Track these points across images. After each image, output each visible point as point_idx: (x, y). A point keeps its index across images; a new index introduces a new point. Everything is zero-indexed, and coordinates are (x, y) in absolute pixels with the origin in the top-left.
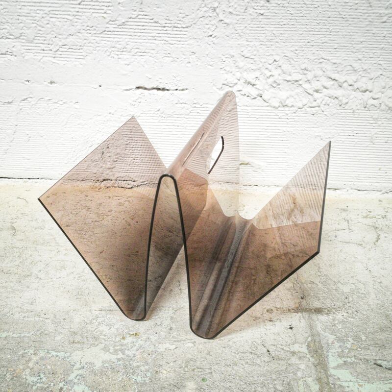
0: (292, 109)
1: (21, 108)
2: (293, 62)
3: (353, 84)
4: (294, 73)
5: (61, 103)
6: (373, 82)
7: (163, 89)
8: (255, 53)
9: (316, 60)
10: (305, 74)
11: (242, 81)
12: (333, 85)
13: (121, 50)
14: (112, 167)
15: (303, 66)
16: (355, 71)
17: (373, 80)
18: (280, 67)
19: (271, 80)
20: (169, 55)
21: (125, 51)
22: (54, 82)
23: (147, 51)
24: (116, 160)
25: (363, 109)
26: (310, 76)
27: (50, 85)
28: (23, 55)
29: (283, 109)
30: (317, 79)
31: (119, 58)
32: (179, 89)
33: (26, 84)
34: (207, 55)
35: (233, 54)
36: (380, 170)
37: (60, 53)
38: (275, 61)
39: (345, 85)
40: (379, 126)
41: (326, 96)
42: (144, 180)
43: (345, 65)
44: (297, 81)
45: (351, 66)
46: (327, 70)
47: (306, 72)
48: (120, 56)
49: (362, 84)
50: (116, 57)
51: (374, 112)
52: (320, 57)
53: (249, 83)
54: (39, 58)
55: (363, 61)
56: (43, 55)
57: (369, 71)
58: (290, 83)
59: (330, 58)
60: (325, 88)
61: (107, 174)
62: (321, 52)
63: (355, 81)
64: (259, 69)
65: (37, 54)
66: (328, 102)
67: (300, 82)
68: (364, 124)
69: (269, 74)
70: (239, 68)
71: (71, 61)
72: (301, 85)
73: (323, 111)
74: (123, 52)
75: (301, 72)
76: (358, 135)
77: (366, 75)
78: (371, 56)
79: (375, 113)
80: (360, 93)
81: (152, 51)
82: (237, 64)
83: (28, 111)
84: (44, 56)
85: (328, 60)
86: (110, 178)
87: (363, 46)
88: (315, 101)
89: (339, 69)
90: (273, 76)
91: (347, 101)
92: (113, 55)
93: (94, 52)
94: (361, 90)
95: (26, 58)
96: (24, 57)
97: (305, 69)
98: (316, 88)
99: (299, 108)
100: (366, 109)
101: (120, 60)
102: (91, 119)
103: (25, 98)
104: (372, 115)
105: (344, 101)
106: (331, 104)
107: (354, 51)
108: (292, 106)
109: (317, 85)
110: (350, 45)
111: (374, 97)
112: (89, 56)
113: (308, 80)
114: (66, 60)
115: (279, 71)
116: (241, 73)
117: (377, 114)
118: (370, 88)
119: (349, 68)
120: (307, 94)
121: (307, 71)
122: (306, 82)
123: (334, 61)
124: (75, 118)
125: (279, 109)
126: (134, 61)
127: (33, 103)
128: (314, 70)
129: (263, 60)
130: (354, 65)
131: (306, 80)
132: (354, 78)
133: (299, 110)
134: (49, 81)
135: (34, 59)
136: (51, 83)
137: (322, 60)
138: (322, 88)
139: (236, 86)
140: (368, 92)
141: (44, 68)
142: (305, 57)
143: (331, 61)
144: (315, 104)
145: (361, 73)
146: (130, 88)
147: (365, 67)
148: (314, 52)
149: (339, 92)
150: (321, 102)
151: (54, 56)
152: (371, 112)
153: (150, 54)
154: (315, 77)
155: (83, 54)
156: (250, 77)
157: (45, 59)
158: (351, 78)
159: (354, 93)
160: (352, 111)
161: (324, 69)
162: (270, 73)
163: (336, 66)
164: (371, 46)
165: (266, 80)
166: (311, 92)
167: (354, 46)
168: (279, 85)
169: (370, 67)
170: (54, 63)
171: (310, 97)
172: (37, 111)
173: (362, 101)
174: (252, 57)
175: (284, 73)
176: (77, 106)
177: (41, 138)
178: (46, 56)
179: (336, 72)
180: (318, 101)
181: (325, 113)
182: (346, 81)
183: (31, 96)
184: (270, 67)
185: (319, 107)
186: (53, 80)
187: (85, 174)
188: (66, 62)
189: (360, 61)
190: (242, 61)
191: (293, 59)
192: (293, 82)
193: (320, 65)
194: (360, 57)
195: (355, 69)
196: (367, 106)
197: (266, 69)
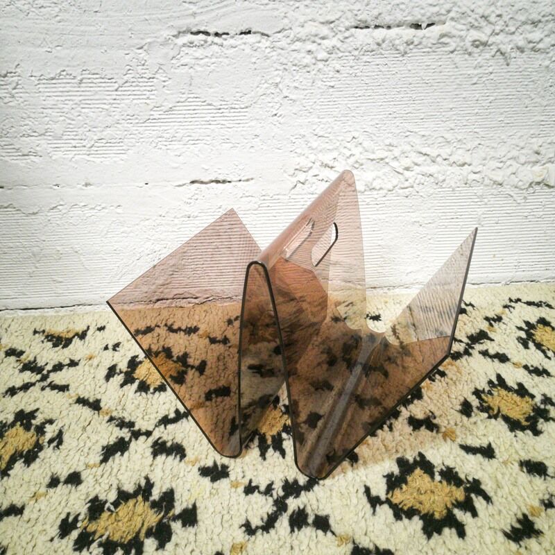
0: (381, 192)
1: (49, 218)
2: (375, 138)
3: (448, 157)
4: (378, 150)
5: (99, 208)
6: (471, 154)
7: (224, 182)
8: (329, 130)
9: (401, 134)
10: (391, 151)
11: (318, 164)
12: (425, 161)
13: (170, 140)
14: (167, 282)
15: (387, 142)
16: (448, 142)
17: (470, 152)
18: (360, 144)
19: (352, 160)
20: (228, 141)
21: (175, 141)
22: (90, 185)
23: (201, 138)
24: (171, 273)
25: (464, 185)
26: (397, 152)
27: (84, 188)
28: (50, 155)
29: (370, 193)
30: (406, 155)
31: (167, 149)
32: (243, 179)
33: (54, 189)
34: (273, 137)
35: (303, 133)
36: (494, 257)
37: (97, 149)
38: (354, 137)
39: (439, 159)
40: (486, 204)
41: (418, 174)
42: (208, 296)
43: (436, 136)
44: (382, 159)
45: (443, 137)
46: (416, 145)
47: (391, 148)
48: (169, 147)
49: (459, 156)
50: (163, 147)
51: (477, 188)
52: (406, 129)
53: (326, 166)
54: (71, 156)
55: (456, 131)
56: (75, 152)
57: (464, 141)
58: (374, 162)
59: (417, 130)
60: (416, 164)
61: (162, 292)
62: (406, 125)
63: (450, 153)
64: (336, 149)
65: (67, 153)
66: (422, 181)
67: (387, 160)
68: (468, 204)
69: (348, 153)
70: (313, 149)
71: (109, 157)
72: (387, 163)
73: (418, 192)
74: (171, 141)
75: (386, 148)
76: (463, 217)
77: (461, 146)
78: (465, 124)
79: (479, 190)
80: (458, 168)
81: (208, 138)
82: (309, 145)
83: (58, 222)
84: (75, 154)
85: (416, 133)
86: (165, 297)
87: (454, 113)
88: (407, 180)
89: (430, 142)
90: (354, 155)
91: (443, 177)
92: (161, 146)
93: (137, 144)
94: (458, 163)
95: (53, 158)
96: (51, 157)
97: (390, 145)
98: (407, 166)
99: (390, 191)
100: (467, 185)
101: (169, 151)
102: (137, 224)
103: (55, 206)
104: (475, 191)
105: (441, 178)
106: (425, 183)
107: (444, 120)
108: (381, 189)
109: (406, 162)
110: (439, 113)
111: (474, 171)
112: (131, 149)
113: (396, 158)
114: (103, 157)
115: (360, 149)
116: (315, 155)
117: (481, 191)
118: (468, 161)
119: (441, 139)
120: (396, 173)
121: (393, 146)
122: (393, 159)
123: (423, 133)
124: (118, 225)
125: (366, 193)
126: (186, 151)
127: (64, 211)
128: (400, 145)
129: (340, 138)
130: (447, 136)
131: (393, 157)
132: (449, 151)
133: (390, 192)
134: (84, 184)
135: (64, 158)
136: (86, 185)
137: (408, 133)
138: (413, 165)
139: (311, 170)
140: (466, 166)
141: (76, 168)
142: (388, 131)
143: (419, 133)
144: (407, 184)
145: (455, 145)
146: (184, 183)
147: (459, 138)
148: (398, 124)
149: (433, 169)
150: (414, 182)
151: (88, 153)
152: (473, 188)
153: (204, 142)
154: (403, 153)
155: (123, 148)
156: (327, 158)
157: (77, 157)
158: (445, 152)
159: (450, 168)
160: (451, 189)
161: (411, 143)
162: (350, 153)
163: (425, 138)
164: (463, 112)
165: (346, 160)
166: (401, 171)
167: (443, 114)
168: (362, 165)
169: (465, 137)
170: (88, 161)
171: (400, 176)
172: (71, 221)
173: (461, 177)
174: (326, 135)
175: (366, 151)
176: (119, 210)
177: (75, 254)
178: (79, 154)
179: (426, 145)
180: (410, 181)
181: (421, 194)
182: (439, 155)
183: (61, 203)
184: (348, 145)
185: (412, 187)
186: (88, 182)
187: (134, 294)
188: (103, 159)
189: (452, 131)
190: (316, 141)
191: (375, 135)
192: (378, 161)
193: (406, 139)
194: (452, 126)
195: (448, 140)
196: (468, 182)
197: (345, 147)
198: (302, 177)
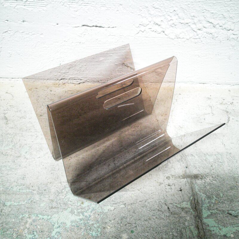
0: (183, 39)
1: (3, 37)
2: (186, 11)
3: (222, 25)
4: (186, 18)
5: (31, 34)
6: (235, 25)
7: (100, 27)
8: (162, 5)
9: (201, 11)
10: (193, 19)
11: (152, 22)
12: (210, 26)
13: (71, 2)
14: (66, 72)
15: (192, 14)
16: (225, 18)
17: (235, 24)
18: (177, 14)
19: (171, 22)
20: (104, 6)
21: (74, 2)
23: (89, 3)
24: (69, 68)
25: (227, 40)
26: (196, 20)
27: (23, 23)
28: (3, 4)
29: (177, 39)
30: (200, 22)
31: (70, 7)
32: (111, 27)
33: (6, 23)
34: (130, 6)
35: (147, 6)
36: (231, 73)
37: (29, 3)
38: (174, 10)
39: (217, 26)
40: (235, 50)
41: (204, 32)
42: (87, 79)
43: (219, 14)
44: (187, 23)
45: (223, 15)
46: (207, 17)
47: (193, 18)
48: (71, 6)
49: (228, 25)
50: (68, 6)
51: (232, 42)
52: (204, 9)
53: (157, 24)
54: (14, 6)
55: (230, 12)
56: (17, 4)
57: (233, 18)
58: (183, 24)
59: (210, 10)
60: (205, 27)
61: (64, 76)
62: (204, 6)
63: (224, 23)
64: (163, 16)
65: (12, 3)
66: (206, 36)
67: (189, 24)
68: (226, 49)
69: (169, 18)
70: (151, 15)
71: (36, 8)
72: (190, 26)
73: (202, 41)
74: (72, 3)
75: (191, 18)
76: (221, 54)
77: (231, 20)
78: (236, 9)
80: (226, 31)
81: (93, 3)
82: (149, 12)
83: (8, 39)
84: (17, 5)
85: (209, 11)
86: (66, 78)
87: (232, 2)
88: (198, 35)
89: (215, 16)
90: (173, 20)
91: (217, 36)
92: (66, 5)
93: (52, 2)
94: (227, 29)
95: (5, 6)
96: (3, 5)
97: (194, 16)
98: (199, 28)
99: (187, 39)
100: (229, 40)
101: (70, 8)
102: (52, 44)
103: (6, 31)
104: (231, 43)
105: (216, 35)
106: (207, 37)
107: (226, 5)
108: (183, 38)
109: (199, 26)
110: (224, 2)
111: (234, 34)
112: (49, 5)
113: (195, 23)
114: (33, 7)
115: (177, 17)
116: (152, 18)
117: (234, 44)
118: (232, 28)
119: (221, 16)
120: (193, 31)
121: (195, 17)
122: (193, 24)
123: (212, 12)
124: (41, 43)
125: (175, 39)
126: (80, 9)
127: (11, 34)
128: (199, 17)
129: (167, 10)
131: (193, 22)
132: (224, 22)
133: (188, 40)
134: (22, 21)
135: (11, 6)
136: (23, 21)
137: (205, 11)
138: (203, 27)
139: (148, 25)
140: (231, 31)
141: (18, 12)
142: (194, 9)
143: (211, 11)
144: (197, 37)
145: (228, 19)
146: (78, 26)
147: (231, 16)
148: (200, 5)
149: (213, 30)
150: (201, 36)
151: (24, 4)
152: (231, 42)
153: (91, 5)
154: (199, 21)
155: (44, 3)
156: (158, 21)
157: (18, 6)
158: (222, 22)
159: (222, 30)
160: (220, 41)
161: (205, 16)
162: (171, 18)
163: (213, 14)
164: (237, 3)
165: (168, 22)
166: (195, 30)
167: (226, 2)
168: (176, 25)
169: (234, 16)
170: (24, 9)
171: (195, 33)
172: (15, 39)
173: (226, 36)
174: (160, 8)
175: (180, 18)
176: (42, 36)
177: (19, 55)
178: (19, 5)
179: (213, 18)
180: (200, 36)
182: (218, 24)
183: (10, 30)
184: (171, 14)
185: (200, 39)
186: (24, 20)
187: (49, 76)
188: (33, 9)
189: (228, 12)
190: (153, 10)
191: (186, 10)
192: (185, 24)
193: (203, 14)
194: (229, 9)
195: (225, 17)
196: (229, 39)
197: (168, 15)
198: (142, 28)
